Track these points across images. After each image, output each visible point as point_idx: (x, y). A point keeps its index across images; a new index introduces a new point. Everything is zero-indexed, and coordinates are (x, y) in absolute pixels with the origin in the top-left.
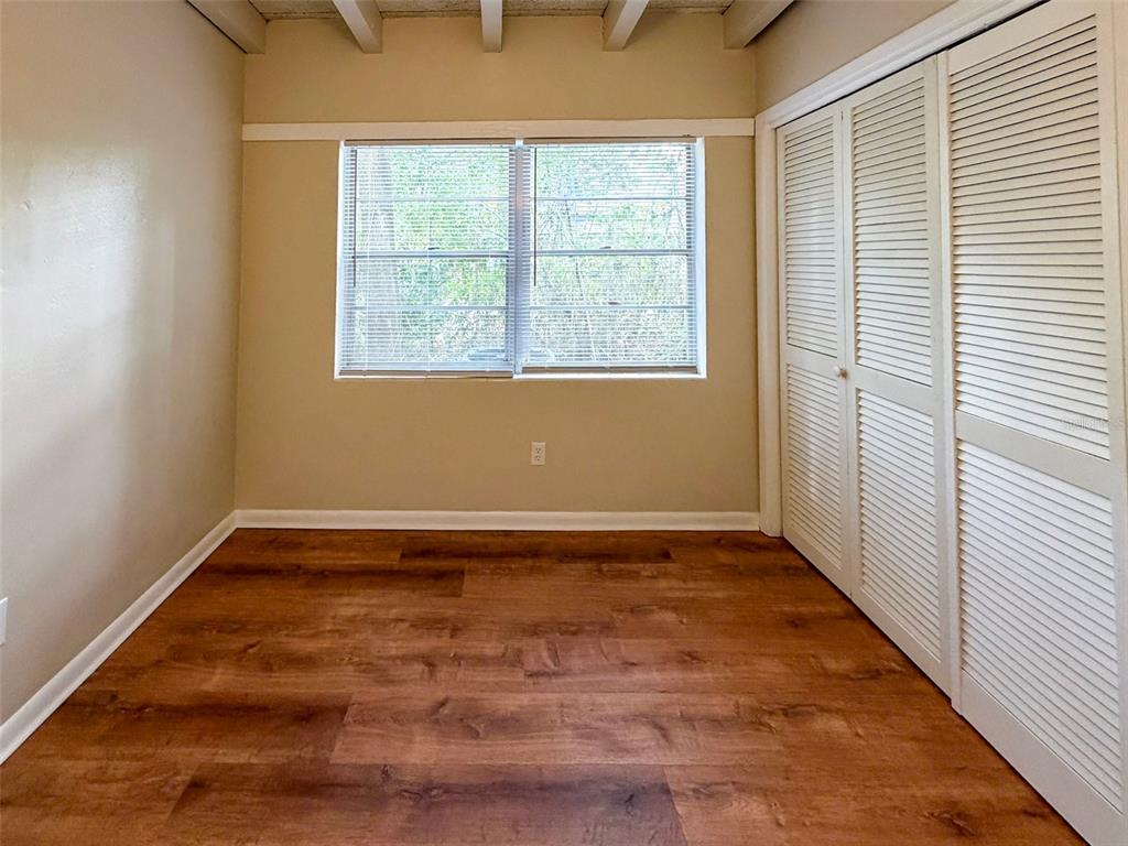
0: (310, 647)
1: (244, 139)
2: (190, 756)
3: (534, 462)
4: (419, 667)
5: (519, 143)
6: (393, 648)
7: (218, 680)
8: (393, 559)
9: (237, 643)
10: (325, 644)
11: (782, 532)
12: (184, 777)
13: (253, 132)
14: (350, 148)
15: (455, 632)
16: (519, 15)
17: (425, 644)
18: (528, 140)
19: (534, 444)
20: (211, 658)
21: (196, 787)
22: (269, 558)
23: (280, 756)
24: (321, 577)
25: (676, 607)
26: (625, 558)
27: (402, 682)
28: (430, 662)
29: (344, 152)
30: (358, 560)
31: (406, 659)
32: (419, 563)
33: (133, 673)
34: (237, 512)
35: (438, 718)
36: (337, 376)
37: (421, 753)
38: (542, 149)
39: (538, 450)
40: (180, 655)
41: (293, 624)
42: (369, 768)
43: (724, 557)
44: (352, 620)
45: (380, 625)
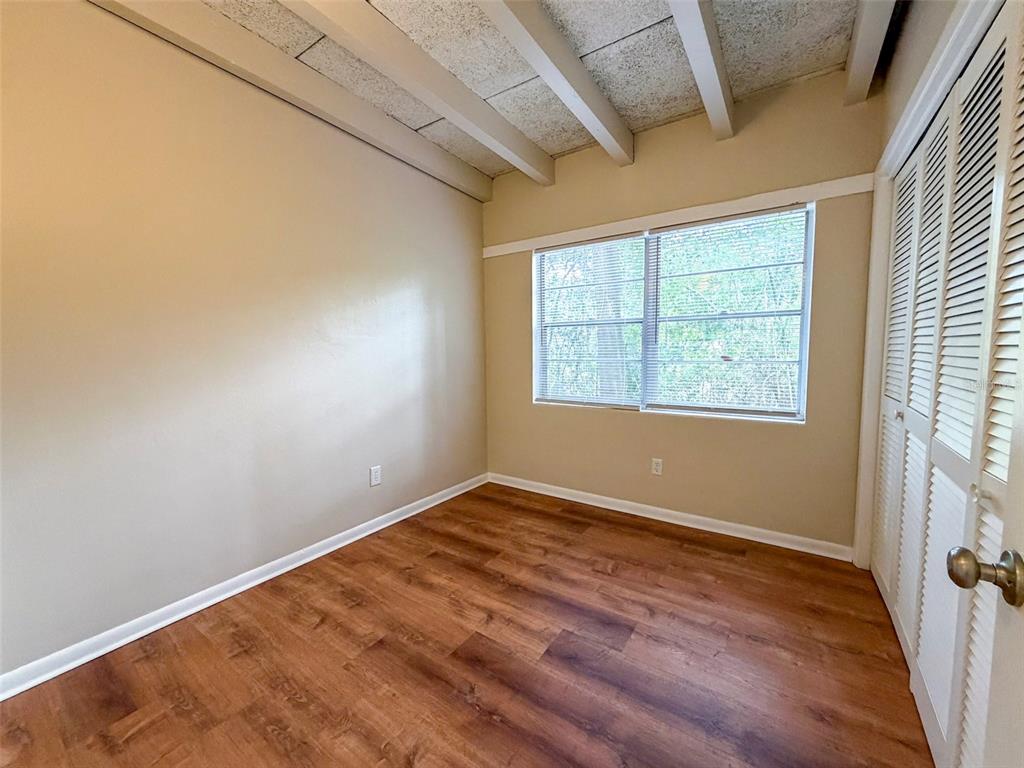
0: (499, 530)
1: (484, 257)
2: (438, 546)
3: (654, 472)
4: (542, 552)
5: (646, 234)
6: (533, 541)
7: (456, 529)
8: (557, 511)
9: (468, 521)
10: (504, 531)
11: (870, 567)
12: (432, 551)
13: (491, 252)
14: (540, 254)
15: (568, 545)
16: (645, 130)
17: (548, 544)
18: (653, 231)
19: (654, 459)
20: (457, 522)
21: (435, 555)
22: (498, 496)
23: (467, 557)
24: (518, 508)
25: (718, 575)
26: (707, 545)
27: (530, 553)
28: (546, 551)
29: (535, 258)
30: (538, 507)
31: (535, 547)
32: (567, 515)
33: (428, 518)
34: (489, 474)
35: (536, 569)
36: (534, 402)
37: (523, 576)
38: (664, 235)
39: (657, 464)
40: (446, 518)
41: (495, 521)
42: (498, 572)
43: (791, 565)
44: (522, 527)
45: (532, 532)
